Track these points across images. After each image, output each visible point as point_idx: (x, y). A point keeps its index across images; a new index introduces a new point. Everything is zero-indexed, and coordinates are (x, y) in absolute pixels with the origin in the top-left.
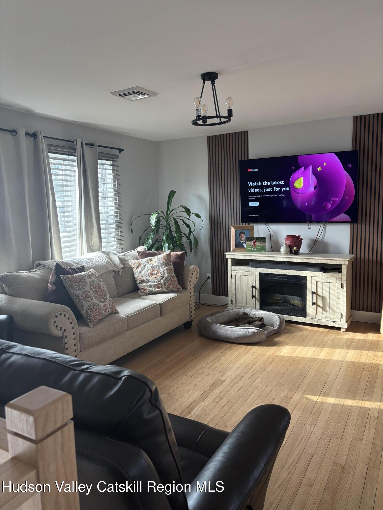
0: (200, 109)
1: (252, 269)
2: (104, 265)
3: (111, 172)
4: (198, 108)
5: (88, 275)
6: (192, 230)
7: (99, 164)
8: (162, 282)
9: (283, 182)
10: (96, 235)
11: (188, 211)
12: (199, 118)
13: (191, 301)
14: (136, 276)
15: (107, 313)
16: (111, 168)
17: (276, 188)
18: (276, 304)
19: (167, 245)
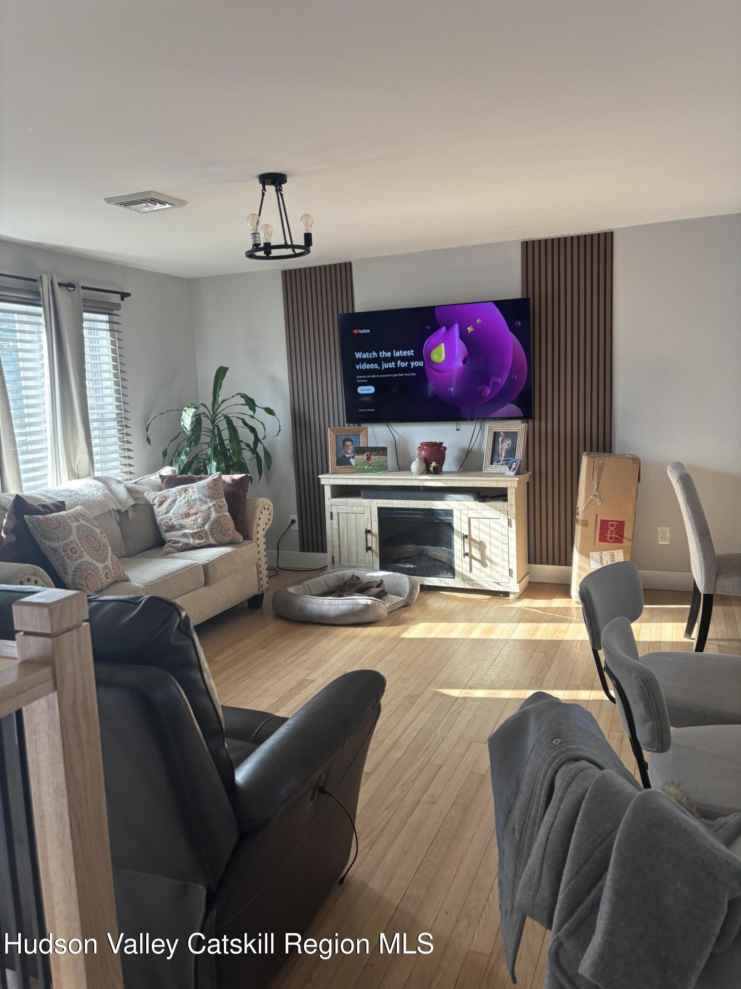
0: (258, 233)
1: (366, 502)
2: (100, 500)
3: (107, 335)
4: (255, 232)
5: (72, 515)
6: (260, 437)
7: (86, 320)
8: (206, 527)
9: (412, 351)
10: (83, 448)
11: (251, 403)
12: (256, 247)
13: (259, 560)
14: (159, 519)
15: (109, 581)
16: (108, 328)
17: (401, 362)
18: (407, 560)
19: (215, 464)
